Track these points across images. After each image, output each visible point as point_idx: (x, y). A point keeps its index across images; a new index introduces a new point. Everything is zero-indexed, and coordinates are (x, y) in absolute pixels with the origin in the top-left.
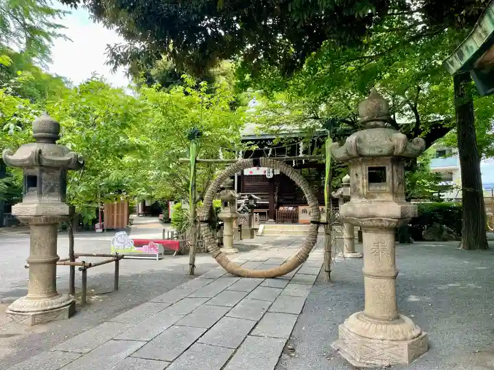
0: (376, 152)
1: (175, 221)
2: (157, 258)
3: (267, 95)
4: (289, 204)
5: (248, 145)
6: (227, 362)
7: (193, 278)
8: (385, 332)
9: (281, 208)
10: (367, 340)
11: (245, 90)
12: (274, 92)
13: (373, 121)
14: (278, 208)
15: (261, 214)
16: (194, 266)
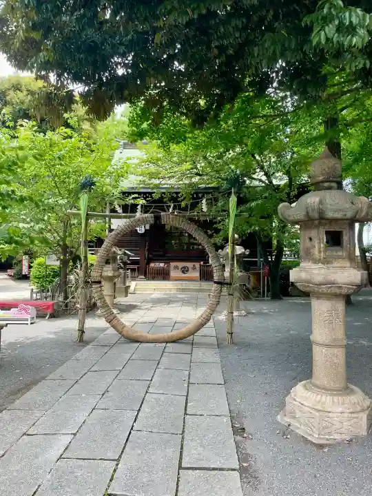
0: (338, 215)
1: (36, 278)
2: (29, 322)
3: (164, 146)
4: (159, 260)
5: (133, 198)
6: (181, 453)
7: (85, 346)
8: (343, 404)
9: (152, 265)
10: (327, 414)
11: (142, 139)
12: (171, 144)
13: (327, 182)
14: (148, 263)
15: (133, 270)
16: (83, 332)
